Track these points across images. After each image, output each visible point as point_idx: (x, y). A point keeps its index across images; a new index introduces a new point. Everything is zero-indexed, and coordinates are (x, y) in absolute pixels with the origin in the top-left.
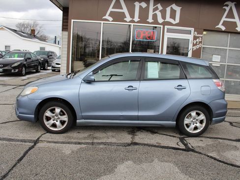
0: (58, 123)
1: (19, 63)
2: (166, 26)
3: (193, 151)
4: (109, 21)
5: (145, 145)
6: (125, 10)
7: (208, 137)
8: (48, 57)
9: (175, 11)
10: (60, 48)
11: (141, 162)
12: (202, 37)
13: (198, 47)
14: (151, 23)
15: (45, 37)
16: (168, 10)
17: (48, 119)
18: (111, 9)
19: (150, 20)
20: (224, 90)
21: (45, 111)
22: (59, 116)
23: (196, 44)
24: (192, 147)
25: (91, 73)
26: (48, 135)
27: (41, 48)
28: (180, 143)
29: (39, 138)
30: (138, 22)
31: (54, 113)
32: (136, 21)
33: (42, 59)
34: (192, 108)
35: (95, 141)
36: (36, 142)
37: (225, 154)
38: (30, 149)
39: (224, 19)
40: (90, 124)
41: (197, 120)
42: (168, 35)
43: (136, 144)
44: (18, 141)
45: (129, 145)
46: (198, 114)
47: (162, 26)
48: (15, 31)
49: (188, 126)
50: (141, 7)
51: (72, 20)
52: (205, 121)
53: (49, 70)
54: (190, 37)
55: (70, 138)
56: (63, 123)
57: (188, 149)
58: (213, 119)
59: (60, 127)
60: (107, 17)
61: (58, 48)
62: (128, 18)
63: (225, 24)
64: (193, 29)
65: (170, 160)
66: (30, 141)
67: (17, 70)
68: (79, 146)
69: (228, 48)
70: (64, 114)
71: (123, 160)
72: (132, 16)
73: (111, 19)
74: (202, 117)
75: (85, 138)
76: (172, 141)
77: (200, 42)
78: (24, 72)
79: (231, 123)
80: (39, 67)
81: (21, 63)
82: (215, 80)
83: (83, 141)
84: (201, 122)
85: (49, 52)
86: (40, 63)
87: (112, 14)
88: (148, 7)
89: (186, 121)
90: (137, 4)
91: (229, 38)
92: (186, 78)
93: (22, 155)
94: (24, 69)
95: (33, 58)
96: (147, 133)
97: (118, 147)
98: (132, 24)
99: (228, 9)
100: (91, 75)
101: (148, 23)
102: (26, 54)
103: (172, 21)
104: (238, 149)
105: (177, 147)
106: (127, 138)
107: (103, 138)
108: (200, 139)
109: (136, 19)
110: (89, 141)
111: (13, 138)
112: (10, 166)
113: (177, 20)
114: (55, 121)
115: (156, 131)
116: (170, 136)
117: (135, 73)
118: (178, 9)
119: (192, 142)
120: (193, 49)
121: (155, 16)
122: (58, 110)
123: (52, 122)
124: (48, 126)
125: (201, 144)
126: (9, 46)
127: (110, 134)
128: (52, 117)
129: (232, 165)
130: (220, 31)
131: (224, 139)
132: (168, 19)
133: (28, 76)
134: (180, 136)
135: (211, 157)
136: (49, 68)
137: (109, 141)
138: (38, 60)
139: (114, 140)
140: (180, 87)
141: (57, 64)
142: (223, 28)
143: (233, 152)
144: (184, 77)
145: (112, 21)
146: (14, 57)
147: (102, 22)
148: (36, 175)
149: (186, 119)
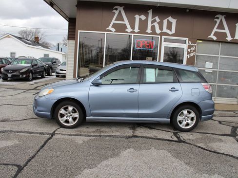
0: (70, 120)
1: (26, 69)
2: (163, 36)
3: (184, 142)
4: (112, 32)
5: (144, 137)
6: (126, 22)
7: (198, 132)
8: (52, 64)
9: (171, 23)
10: (63, 55)
11: (141, 149)
12: (195, 46)
13: (192, 54)
14: (150, 34)
15: (47, 44)
16: (165, 22)
17: (62, 116)
18: (113, 21)
19: (149, 31)
20: (211, 92)
21: (59, 109)
22: (72, 113)
23: (190, 53)
24: (184, 139)
25: (99, 78)
26: (62, 129)
27: (45, 55)
28: (174, 137)
29: (54, 132)
30: (138, 33)
31: (67, 111)
32: (136, 32)
33: (47, 66)
34: (183, 107)
35: (102, 134)
36: (53, 134)
37: (210, 145)
38: (49, 139)
39: (215, 30)
40: (98, 121)
41: (188, 117)
42: (165, 44)
43: (136, 136)
44: (38, 133)
45: (130, 137)
46: (189, 113)
47: (159, 36)
48: (20, 38)
49: (181, 123)
50: (140, 19)
51: (79, 31)
52: (195, 118)
53: (53, 75)
54: (185, 46)
55: (80, 131)
56: (74, 119)
57: (180, 141)
58: (202, 117)
59: (72, 123)
60: (110, 28)
61: (62, 55)
62: (129, 29)
63: (216, 34)
64: (188, 39)
65: (165, 148)
66: (48, 134)
67: (25, 76)
68: (88, 138)
69: (219, 56)
70: (75, 112)
71: (125, 148)
72: (133, 27)
73: (113, 30)
74: (193, 115)
75: (93, 132)
76: (167, 135)
77: (194, 51)
78: (31, 78)
79: (220, 122)
80: (45, 73)
81: (29, 69)
82: (203, 84)
83: (92, 134)
84: (192, 119)
85: (53, 59)
86: (45, 69)
87: (114, 26)
88: (147, 20)
89: (179, 118)
90: (137, 17)
91: (220, 47)
92: (179, 82)
93: (43, 143)
94: (31, 74)
95: (39, 65)
96: (145, 129)
97: (121, 139)
98: (133, 35)
99: (218, 21)
100: (98, 79)
101: (147, 33)
102: (32, 60)
103: (168, 32)
104: (222, 141)
105: (171, 139)
106: (129, 132)
107: (109, 132)
108: (191, 133)
109: (137, 30)
110: (97, 134)
111: (33, 131)
112: (35, 151)
113: (173, 31)
114: (68, 118)
115: (154, 127)
116: (166, 131)
117: (135, 78)
118: (174, 21)
119: (184, 136)
120: (187, 57)
121: (153, 28)
122: (70, 108)
123: (65, 118)
124: (62, 122)
125: (191, 137)
126: (15, 53)
127: (114, 129)
128: (65, 114)
129: (215, 152)
130: (212, 41)
131: (212, 134)
132: (165, 30)
133: (34, 81)
134: (173, 131)
135: (199, 147)
136: (53, 74)
137: (114, 134)
138: (43, 66)
139: (118, 134)
140: (173, 90)
141: (61, 70)
142: (215, 38)
143: (217, 143)
144: (177, 81)
145: (115, 32)
146: (21, 64)
147: (106, 33)
148: (57, 157)
149: (179, 117)
